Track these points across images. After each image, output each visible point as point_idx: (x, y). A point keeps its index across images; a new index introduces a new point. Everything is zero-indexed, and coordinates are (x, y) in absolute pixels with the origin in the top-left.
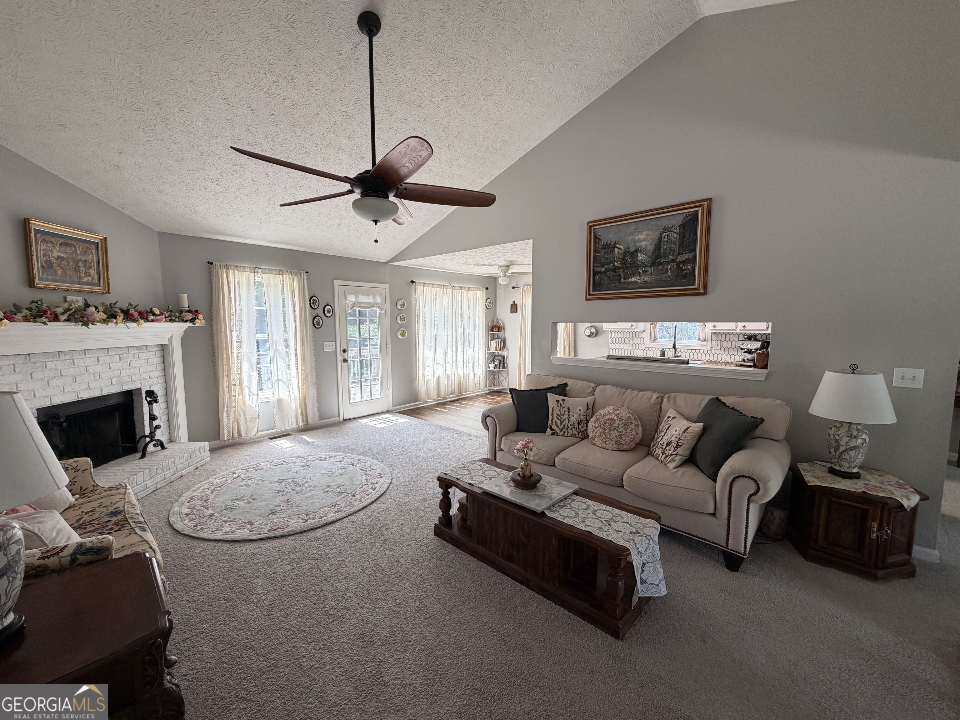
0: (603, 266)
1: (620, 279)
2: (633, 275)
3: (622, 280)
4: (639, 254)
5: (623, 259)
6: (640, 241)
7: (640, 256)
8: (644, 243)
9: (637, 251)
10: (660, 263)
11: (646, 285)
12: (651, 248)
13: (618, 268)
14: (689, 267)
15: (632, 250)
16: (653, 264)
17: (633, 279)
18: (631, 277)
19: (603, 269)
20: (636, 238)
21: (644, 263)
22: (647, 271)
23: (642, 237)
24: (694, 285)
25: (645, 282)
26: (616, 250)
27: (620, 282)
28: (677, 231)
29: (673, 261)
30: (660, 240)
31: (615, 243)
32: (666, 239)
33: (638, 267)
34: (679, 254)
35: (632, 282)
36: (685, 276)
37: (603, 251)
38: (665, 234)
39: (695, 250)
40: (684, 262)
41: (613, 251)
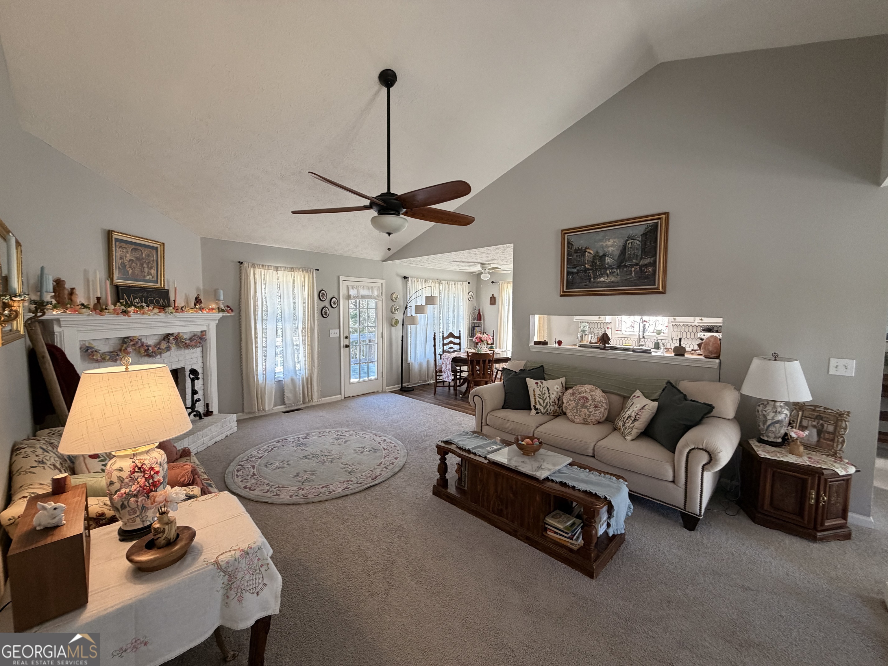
0: (575, 268)
1: (590, 279)
2: (601, 275)
4: (607, 258)
5: (593, 262)
6: (607, 246)
7: (608, 260)
8: (611, 249)
9: (605, 255)
10: (625, 266)
11: (613, 284)
12: (617, 253)
13: (589, 269)
14: (650, 270)
15: (601, 254)
16: (619, 267)
17: (602, 279)
18: (600, 277)
19: (575, 270)
20: (604, 244)
21: (611, 266)
22: (614, 272)
23: (609, 243)
24: (655, 285)
25: (613, 282)
26: (587, 254)
27: (590, 281)
28: (640, 239)
29: (636, 264)
30: (625, 247)
31: (586, 248)
32: (630, 246)
33: (606, 269)
34: (641, 258)
35: (601, 282)
36: (647, 277)
37: (575, 255)
38: (629, 242)
39: (655, 255)
40: (646, 266)
41: (585, 255)
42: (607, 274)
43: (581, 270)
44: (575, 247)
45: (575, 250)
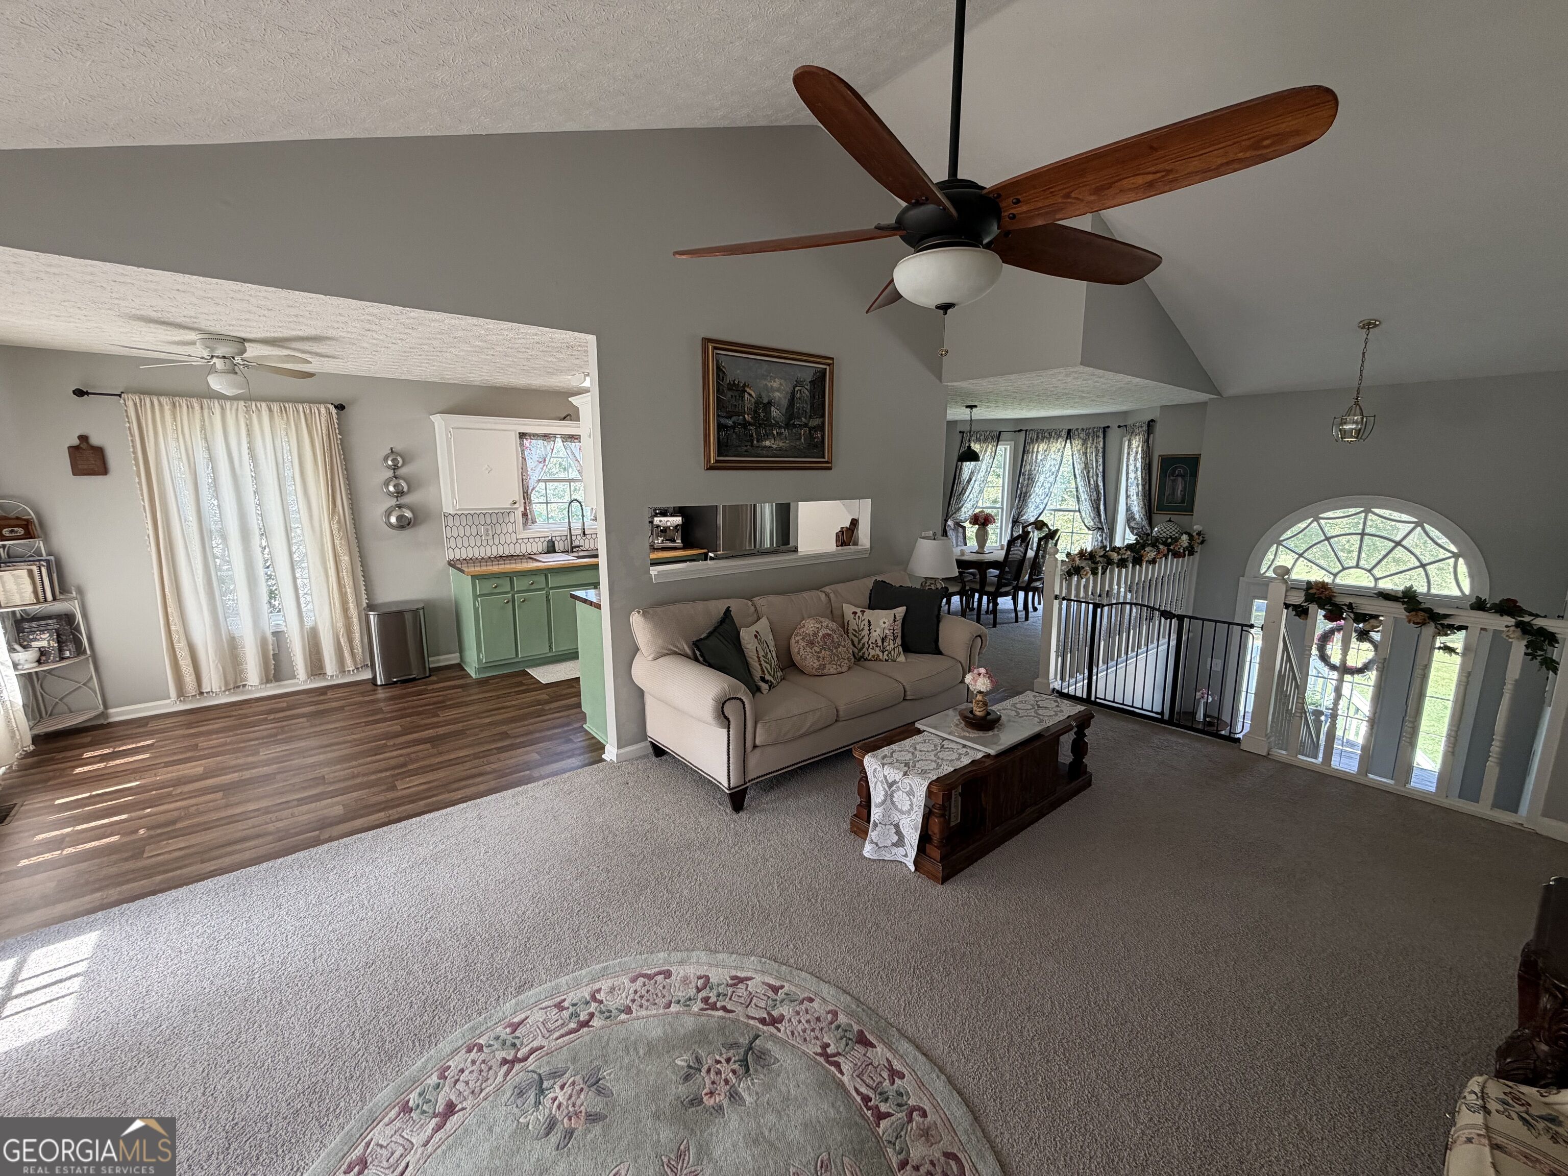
0: (730, 417)
1: (752, 441)
2: (767, 436)
3: (755, 442)
4: (773, 408)
5: (755, 412)
6: (773, 390)
7: (774, 412)
8: (777, 394)
9: (770, 403)
10: (794, 426)
11: (781, 452)
12: (785, 403)
13: (750, 424)
14: (818, 435)
15: (765, 401)
16: (787, 426)
17: (767, 443)
18: (766, 440)
19: (730, 423)
20: (769, 384)
21: (777, 422)
22: (781, 434)
23: (776, 384)
24: (824, 457)
25: (780, 449)
26: (746, 396)
27: (752, 446)
28: (808, 387)
29: (806, 425)
30: (793, 395)
31: (745, 385)
32: (798, 395)
33: (772, 426)
34: (810, 417)
35: (766, 447)
36: (816, 446)
37: (729, 394)
38: (797, 388)
39: (823, 416)
40: (815, 428)
41: (743, 397)
42: (774, 434)
43: (740, 424)
44: (729, 378)
45: (729, 383)
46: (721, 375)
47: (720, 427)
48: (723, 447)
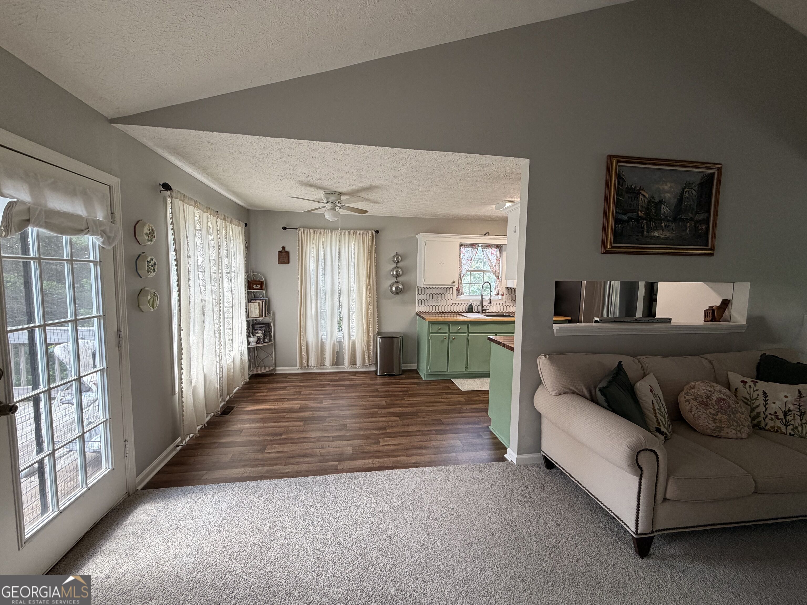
0: (625, 214)
1: (643, 231)
2: (656, 229)
3: (645, 233)
4: (663, 206)
5: (648, 209)
6: (664, 191)
7: (664, 209)
8: (668, 195)
9: (661, 202)
10: (681, 220)
11: (666, 241)
12: (674, 202)
13: (642, 218)
14: (703, 228)
15: (657, 200)
16: (675, 220)
17: (656, 234)
18: (655, 231)
19: (625, 218)
20: (661, 188)
21: (666, 217)
22: (669, 226)
23: (666, 188)
24: (707, 246)
25: (667, 238)
26: (641, 197)
27: (642, 235)
28: (696, 188)
29: (692, 219)
30: (682, 194)
31: (640, 189)
32: (687, 195)
33: (661, 220)
34: (697, 213)
35: (654, 237)
36: (700, 236)
37: (627, 196)
38: (686, 190)
39: (709, 211)
40: (700, 222)
41: (638, 198)
42: (662, 227)
43: (633, 219)
44: (628, 184)
45: (628, 188)
46: (621, 181)
47: (617, 221)
48: (617, 237)
